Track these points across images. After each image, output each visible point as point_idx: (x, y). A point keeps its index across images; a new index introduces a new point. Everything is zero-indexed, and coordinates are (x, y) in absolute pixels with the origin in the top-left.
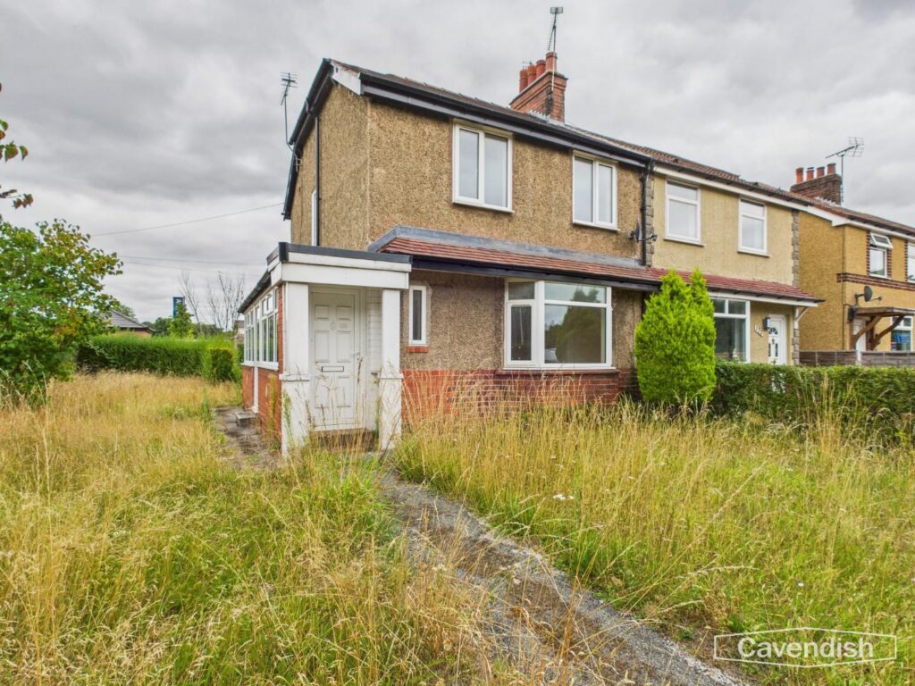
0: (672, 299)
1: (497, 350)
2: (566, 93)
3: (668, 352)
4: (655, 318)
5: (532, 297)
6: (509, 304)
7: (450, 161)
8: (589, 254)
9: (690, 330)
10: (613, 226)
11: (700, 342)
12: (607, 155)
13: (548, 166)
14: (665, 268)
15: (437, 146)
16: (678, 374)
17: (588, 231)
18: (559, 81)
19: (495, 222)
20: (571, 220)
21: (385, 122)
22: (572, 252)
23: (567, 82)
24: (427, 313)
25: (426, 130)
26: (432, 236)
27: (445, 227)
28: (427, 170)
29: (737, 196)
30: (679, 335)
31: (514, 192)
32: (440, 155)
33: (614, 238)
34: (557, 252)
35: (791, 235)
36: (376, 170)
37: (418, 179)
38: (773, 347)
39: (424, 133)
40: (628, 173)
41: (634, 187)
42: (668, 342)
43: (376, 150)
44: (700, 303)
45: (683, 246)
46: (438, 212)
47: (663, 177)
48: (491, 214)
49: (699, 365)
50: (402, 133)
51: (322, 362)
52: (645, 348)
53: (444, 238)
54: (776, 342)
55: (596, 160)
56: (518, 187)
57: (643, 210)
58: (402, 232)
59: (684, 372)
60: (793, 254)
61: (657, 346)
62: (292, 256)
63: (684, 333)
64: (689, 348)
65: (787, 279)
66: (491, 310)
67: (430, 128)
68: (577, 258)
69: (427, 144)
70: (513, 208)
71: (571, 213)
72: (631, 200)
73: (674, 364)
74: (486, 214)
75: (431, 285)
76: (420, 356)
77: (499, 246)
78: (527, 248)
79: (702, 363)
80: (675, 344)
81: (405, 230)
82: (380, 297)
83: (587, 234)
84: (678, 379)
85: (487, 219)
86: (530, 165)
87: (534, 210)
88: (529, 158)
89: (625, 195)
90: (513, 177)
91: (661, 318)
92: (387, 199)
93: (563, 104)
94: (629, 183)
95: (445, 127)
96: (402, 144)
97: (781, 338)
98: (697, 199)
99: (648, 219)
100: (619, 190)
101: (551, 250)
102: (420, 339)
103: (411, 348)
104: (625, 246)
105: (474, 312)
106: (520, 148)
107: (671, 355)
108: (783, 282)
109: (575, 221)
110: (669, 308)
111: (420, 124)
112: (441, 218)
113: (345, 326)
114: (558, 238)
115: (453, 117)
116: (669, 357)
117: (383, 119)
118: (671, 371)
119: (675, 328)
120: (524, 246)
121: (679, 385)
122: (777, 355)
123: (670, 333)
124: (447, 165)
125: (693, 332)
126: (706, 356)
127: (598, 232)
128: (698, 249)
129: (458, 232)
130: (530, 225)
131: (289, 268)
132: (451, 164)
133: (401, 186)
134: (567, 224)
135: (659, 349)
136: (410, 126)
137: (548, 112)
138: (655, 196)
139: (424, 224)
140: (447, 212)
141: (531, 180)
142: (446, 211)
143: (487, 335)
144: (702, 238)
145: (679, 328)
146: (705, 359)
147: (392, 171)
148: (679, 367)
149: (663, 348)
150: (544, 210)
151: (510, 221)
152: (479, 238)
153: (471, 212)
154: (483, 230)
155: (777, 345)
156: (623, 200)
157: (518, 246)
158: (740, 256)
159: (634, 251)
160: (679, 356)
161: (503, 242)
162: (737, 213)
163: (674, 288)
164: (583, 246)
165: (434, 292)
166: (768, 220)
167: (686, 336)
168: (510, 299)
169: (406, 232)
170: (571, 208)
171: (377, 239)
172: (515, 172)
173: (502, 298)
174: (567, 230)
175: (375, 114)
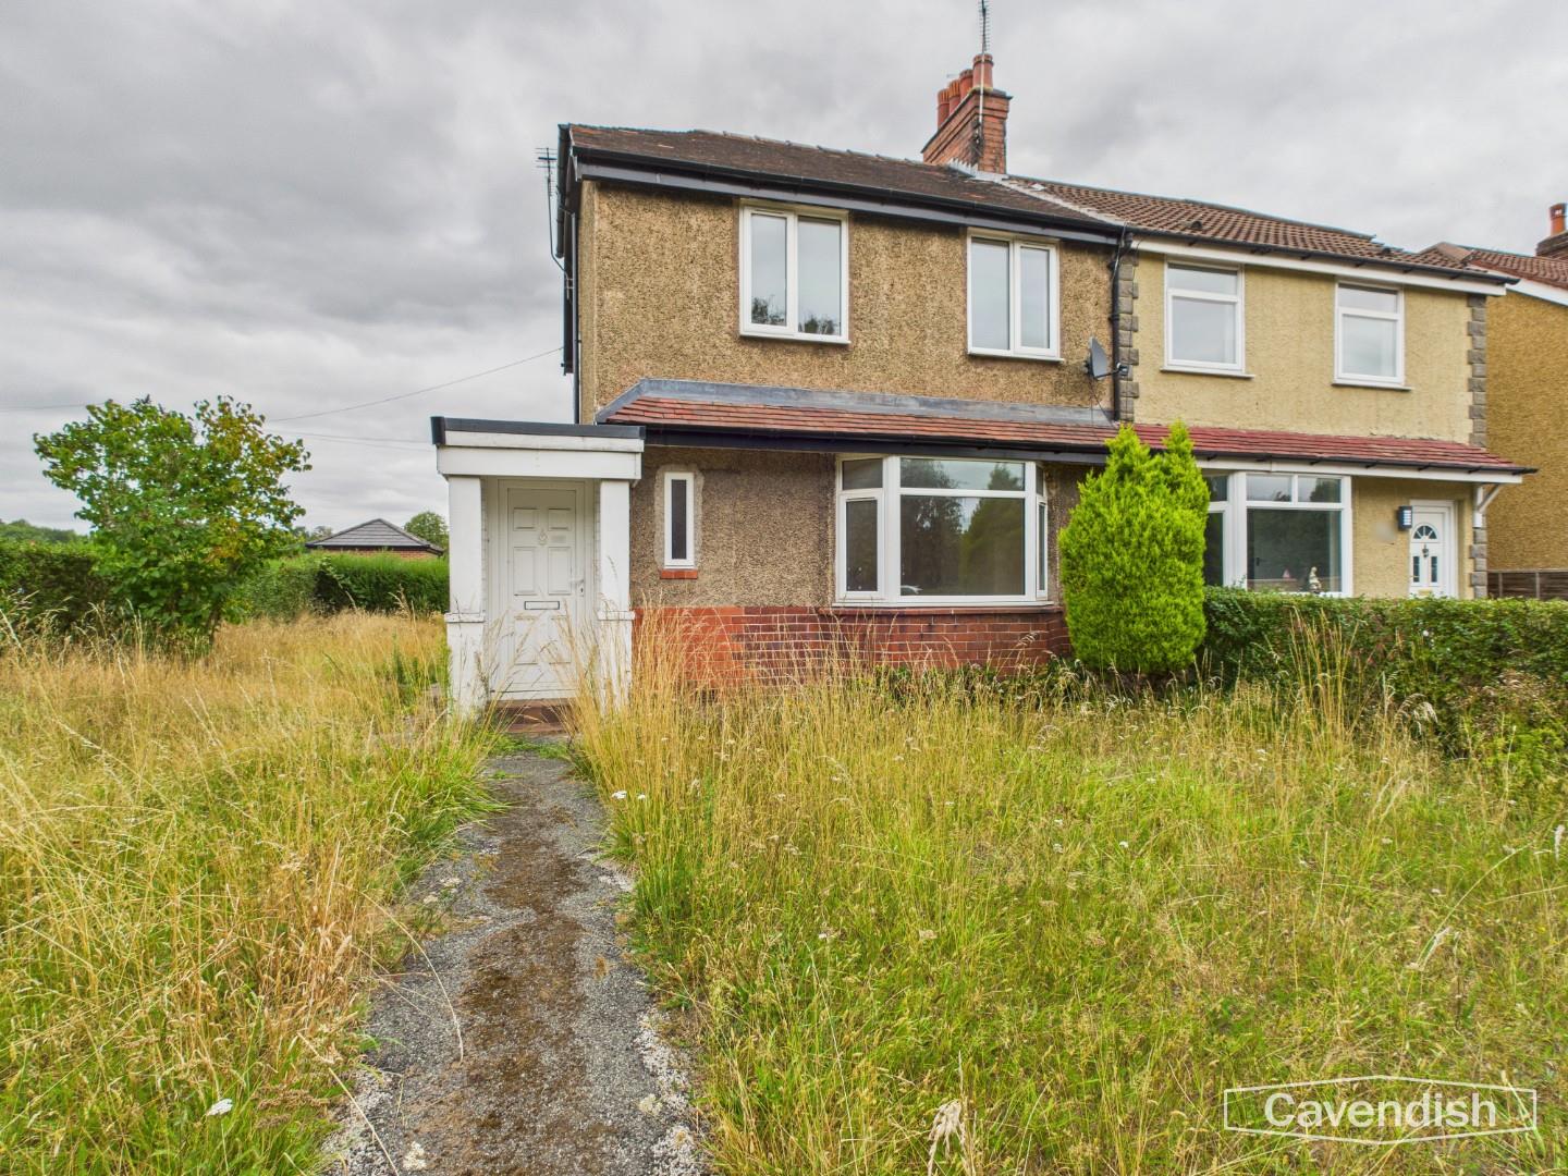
0: (1121, 478)
1: (823, 573)
2: (1008, 122)
3: (1109, 574)
4: (1089, 514)
5: (878, 484)
6: (842, 497)
7: (735, 268)
8: (1001, 406)
9: (1147, 534)
10: (1053, 353)
11: (1165, 555)
12: (1037, 230)
13: (917, 259)
14: (1164, 423)
15: (712, 247)
16: (1127, 613)
17: (999, 366)
18: (994, 104)
19: (817, 362)
20: (965, 349)
21: (622, 217)
22: (967, 404)
23: (1011, 102)
24: (696, 516)
25: (693, 222)
26: (704, 392)
27: (726, 376)
28: (694, 287)
29: (1329, 279)
30: (1127, 544)
31: (852, 310)
32: (718, 259)
33: (1053, 375)
34: (937, 404)
35: (1466, 344)
36: (608, 295)
37: (680, 303)
38: (1425, 565)
39: (689, 227)
40: (1082, 257)
41: (1096, 280)
42: (1107, 557)
43: (608, 262)
44: (1174, 486)
45: (1204, 381)
46: (715, 352)
47: (1158, 258)
48: (811, 349)
49: (1163, 600)
50: (651, 231)
51: (524, 594)
52: (1073, 568)
53: (725, 395)
54: (1432, 553)
55: (1015, 240)
56: (861, 301)
57: (1113, 320)
58: (652, 389)
59: (1135, 610)
60: (1470, 381)
61: (1090, 563)
62: (451, 437)
63: (1134, 540)
64: (1144, 567)
65: (1459, 430)
66: (811, 508)
67: (699, 219)
68: (975, 413)
69: (694, 245)
70: (851, 336)
71: (966, 337)
72: (1089, 306)
73: (1119, 596)
74: (801, 349)
75: (702, 470)
76: (683, 585)
77: (823, 401)
78: (878, 401)
79: (1171, 593)
80: (1118, 559)
81: (656, 385)
82: (597, 493)
83: (998, 371)
84: (1127, 623)
85: (805, 357)
86: (884, 261)
87: (892, 338)
88: (880, 249)
89: (1076, 298)
90: (851, 284)
91: (1098, 515)
92: (627, 337)
93: (1003, 142)
94: (1085, 274)
95: (726, 215)
96: (651, 249)
97: (1445, 546)
98: (1236, 293)
99: (1124, 336)
100: (1062, 290)
101: (924, 403)
102: (684, 557)
103: (669, 572)
104: (1076, 388)
105: (779, 510)
106: (864, 234)
107: (1113, 579)
108: (1445, 438)
109: (972, 349)
110: (1113, 496)
111: (682, 214)
112: (720, 361)
113: (561, 539)
114: (938, 381)
115: (738, 197)
116: (1109, 584)
117: (618, 214)
118: (1115, 608)
119: (1122, 532)
120: (872, 399)
121: (1128, 633)
122: (1434, 579)
123: (1110, 541)
124: (729, 275)
125: (1153, 538)
126: (1179, 582)
127: (1019, 365)
128: (1239, 385)
129: (750, 382)
130: (882, 363)
131: (448, 454)
132: (737, 273)
133: (650, 315)
134: (956, 356)
135: (1093, 569)
136: (665, 219)
137: (975, 159)
138: (1141, 294)
139: (691, 374)
140: (729, 352)
141: (886, 287)
142: (729, 350)
143: (803, 549)
144: (1248, 364)
145: (1126, 531)
146: (1177, 586)
147: (636, 293)
148: (1127, 601)
149: (1098, 568)
150: (911, 335)
151: (844, 358)
152: (787, 390)
153: (774, 348)
154: (795, 376)
155: (1434, 560)
156: (1072, 306)
157: (861, 398)
158: (1337, 392)
159: (1094, 396)
160: (1126, 582)
161: (833, 395)
162: (1331, 311)
163: (1126, 460)
164: (988, 391)
165: (706, 482)
166: (1407, 319)
167: (1140, 544)
168: (844, 488)
169: (658, 388)
170: (964, 328)
171: (610, 402)
172: (853, 275)
173: (831, 488)
174: (958, 367)
175: (605, 207)
